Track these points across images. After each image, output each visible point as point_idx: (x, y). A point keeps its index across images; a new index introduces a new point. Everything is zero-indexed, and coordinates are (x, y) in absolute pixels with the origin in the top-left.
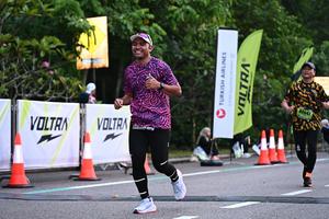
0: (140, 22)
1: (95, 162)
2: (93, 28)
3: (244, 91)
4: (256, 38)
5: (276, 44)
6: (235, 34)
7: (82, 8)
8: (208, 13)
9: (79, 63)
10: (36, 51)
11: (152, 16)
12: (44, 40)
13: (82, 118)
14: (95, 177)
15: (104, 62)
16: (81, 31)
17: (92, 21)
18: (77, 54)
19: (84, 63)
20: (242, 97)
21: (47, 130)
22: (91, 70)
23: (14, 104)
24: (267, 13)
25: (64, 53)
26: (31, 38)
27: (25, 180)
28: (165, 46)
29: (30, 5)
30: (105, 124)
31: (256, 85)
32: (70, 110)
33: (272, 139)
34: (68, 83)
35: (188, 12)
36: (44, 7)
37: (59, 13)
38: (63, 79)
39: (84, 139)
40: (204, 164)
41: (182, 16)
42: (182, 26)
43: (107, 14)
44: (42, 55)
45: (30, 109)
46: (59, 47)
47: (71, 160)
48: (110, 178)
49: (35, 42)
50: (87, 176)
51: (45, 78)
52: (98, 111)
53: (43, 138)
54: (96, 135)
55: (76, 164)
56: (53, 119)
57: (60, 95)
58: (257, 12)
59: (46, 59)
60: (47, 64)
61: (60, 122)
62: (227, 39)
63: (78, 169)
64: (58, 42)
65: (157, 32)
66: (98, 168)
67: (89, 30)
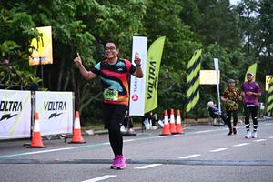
0: (76, 30)
2: (41, 35)
3: (152, 81)
5: (175, 46)
6: (145, 40)
7: (33, 20)
8: (125, 24)
9: (31, 60)
11: (84, 26)
12: (4, 44)
13: (33, 102)
14: (42, 145)
16: (32, 37)
18: (30, 54)
19: (34, 61)
20: (150, 86)
22: (40, 65)
24: (169, 24)
25: (20, 53)
28: (94, 48)
30: (50, 106)
31: (161, 76)
33: (172, 116)
34: (23, 75)
35: (111, 23)
36: (5, 19)
37: (16, 24)
38: (19, 72)
39: (34, 117)
41: (107, 26)
43: (52, 25)
44: (3, 54)
46: (16, 49)
47: (25, 132)
50: (36, 145)
51: (5, 72)
53: (4, 117)
55: (28, 136)
56: (11, 102)
57: (17, 84)
58: (162, 22)
59: (6, 57)
60: (7, 62)
65: (88, 38)
66: (45, 138)
67: (38, 36)
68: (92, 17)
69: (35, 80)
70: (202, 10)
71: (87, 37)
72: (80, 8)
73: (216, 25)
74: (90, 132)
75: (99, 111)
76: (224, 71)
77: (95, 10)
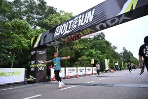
3: (108, 65)
4: (109, 60)
8: (104, 57)
15: (94, 63)
18: (91, 63)
23: (85, 68)
26: (87, 61)
27: (87, 75)
29: (86, 58)
32: (91, 68)
39: (93, 71)
43: (94, 58)
45: (87, 68)
48: (95, 75)
59: (88, 63)
62: (106, 60)
69: (92, 66)
71: (98, 60)
72: (97, 56)
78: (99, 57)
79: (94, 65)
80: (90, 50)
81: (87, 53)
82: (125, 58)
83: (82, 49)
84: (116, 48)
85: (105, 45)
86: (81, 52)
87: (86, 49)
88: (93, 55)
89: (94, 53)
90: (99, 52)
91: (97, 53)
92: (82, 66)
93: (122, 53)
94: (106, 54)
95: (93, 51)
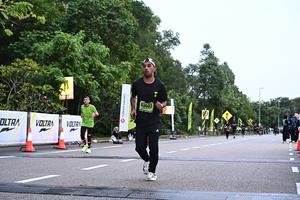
0: (88, 79)
1: (66, 141)
2: (67, 82)
6: (130, 86)
7: (62, 72)
8: (118, 76)
9: (60, 97)
10: (40, 91)
11: (93, 77)
12: (44, 86)
13: (60, 121)
14: (65, 148)
15: (71, 97)
16: (61, 83)
17: (67, 78)
18: (60, 93)
19: (62, 97)
21: (44, 126)
22: (66, 100)
23: (28, 114)
25: (54, 92)
26: (38, 85)
27: (33, 149)
28: (99, 90)
29: (39, 71)
30: (70, 124)
32: (54, 117)
34: (55, 106)
35: (109, 76)
36: (45, 71)
37: (51, 75)
38: (53, 104)
39: (60, 131)
40: (115, 143)
41: (107, 78)
42: (107, 82)
43: (74, 76)
44: (43, 93)
45: (36, 116)
46: (51, 90)
48: (74, 148)
49: (40, 87)
51: (44, 103)
52: (67, 118)
53: (42, 130)
54: (66, 129)
55: (57, 142)
57: (51, 111)
59: (45, 95)
60: (46, 97)
61: (50, 123)
62: (126, 88)
63: (57, 144)
64: (51, 87)
66: (67, 144)
67: (65, 82)
68: (98, 72)
69: (62, 108)
70: (165, 70)
71: (95, 84)
72: (91, 66)
73: (173, 80)
74: (95, 141)
75: (101, 129)
76: (177, 106)
77: (100, 68)
78: (96, 73)
79: (73, 107)
80: (61, 34)
81: (46, 47)
82: (204, 88)
83: (21, 26)
84: (175, 41)
85: (132, 21)
86: (15, 38)
87: (40, 27)
88: (71, 61)
89: (79, 49)
90: (104, 49)
91: (91, 52)
92: (15, 107)
93: (194, 68)
94: (129, 64)
95: (75, 40)
